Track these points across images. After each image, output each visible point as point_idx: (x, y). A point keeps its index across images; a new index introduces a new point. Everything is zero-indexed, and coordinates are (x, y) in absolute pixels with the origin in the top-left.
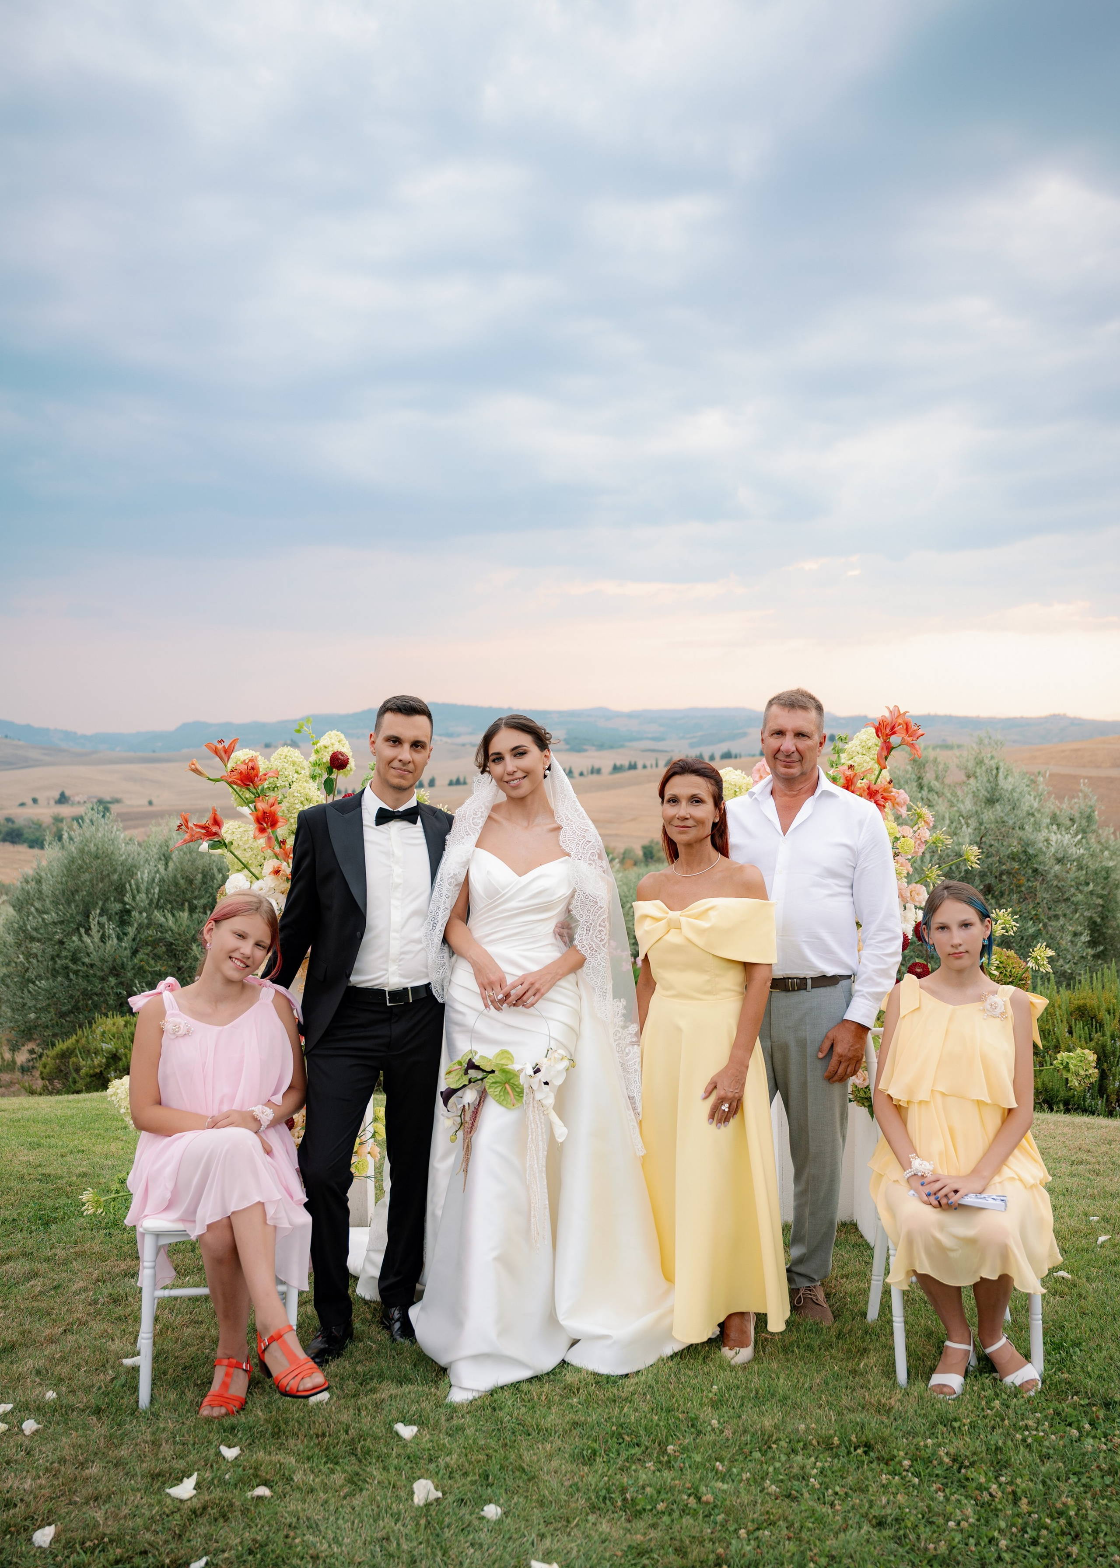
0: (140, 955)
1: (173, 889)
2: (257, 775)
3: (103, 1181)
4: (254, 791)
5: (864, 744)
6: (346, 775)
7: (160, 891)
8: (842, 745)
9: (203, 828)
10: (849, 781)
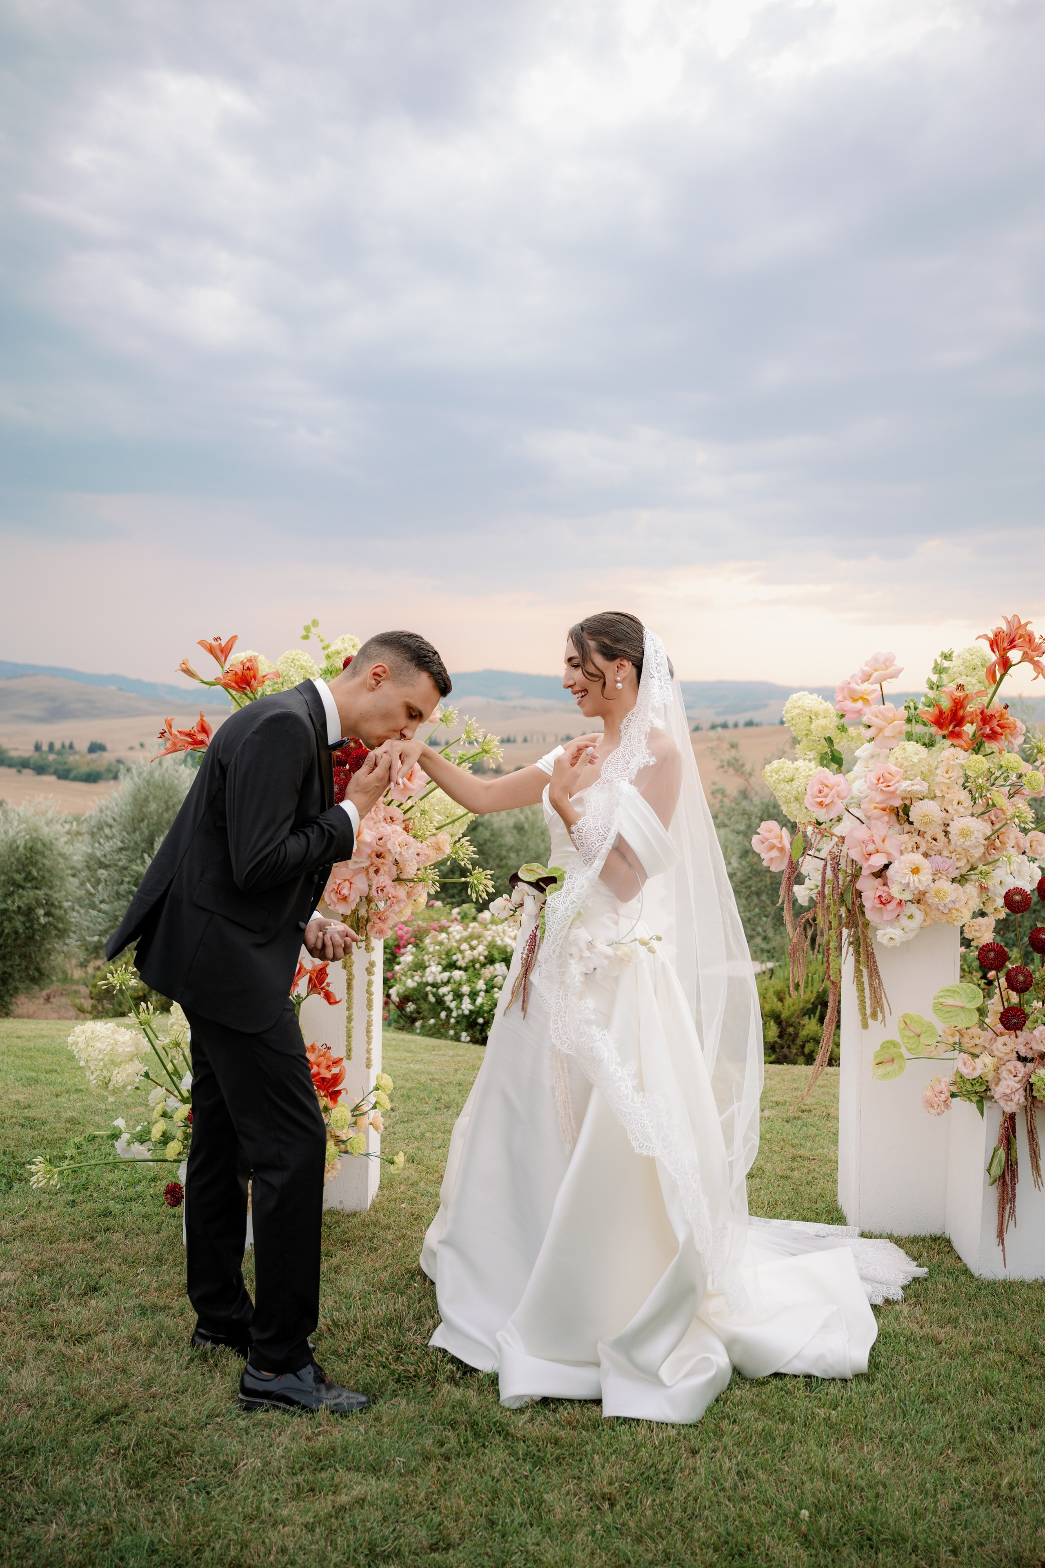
2: (255, 677)
5: (967, 663)
8: (946, 664)
9: (189, 735)
10: (958, 704)
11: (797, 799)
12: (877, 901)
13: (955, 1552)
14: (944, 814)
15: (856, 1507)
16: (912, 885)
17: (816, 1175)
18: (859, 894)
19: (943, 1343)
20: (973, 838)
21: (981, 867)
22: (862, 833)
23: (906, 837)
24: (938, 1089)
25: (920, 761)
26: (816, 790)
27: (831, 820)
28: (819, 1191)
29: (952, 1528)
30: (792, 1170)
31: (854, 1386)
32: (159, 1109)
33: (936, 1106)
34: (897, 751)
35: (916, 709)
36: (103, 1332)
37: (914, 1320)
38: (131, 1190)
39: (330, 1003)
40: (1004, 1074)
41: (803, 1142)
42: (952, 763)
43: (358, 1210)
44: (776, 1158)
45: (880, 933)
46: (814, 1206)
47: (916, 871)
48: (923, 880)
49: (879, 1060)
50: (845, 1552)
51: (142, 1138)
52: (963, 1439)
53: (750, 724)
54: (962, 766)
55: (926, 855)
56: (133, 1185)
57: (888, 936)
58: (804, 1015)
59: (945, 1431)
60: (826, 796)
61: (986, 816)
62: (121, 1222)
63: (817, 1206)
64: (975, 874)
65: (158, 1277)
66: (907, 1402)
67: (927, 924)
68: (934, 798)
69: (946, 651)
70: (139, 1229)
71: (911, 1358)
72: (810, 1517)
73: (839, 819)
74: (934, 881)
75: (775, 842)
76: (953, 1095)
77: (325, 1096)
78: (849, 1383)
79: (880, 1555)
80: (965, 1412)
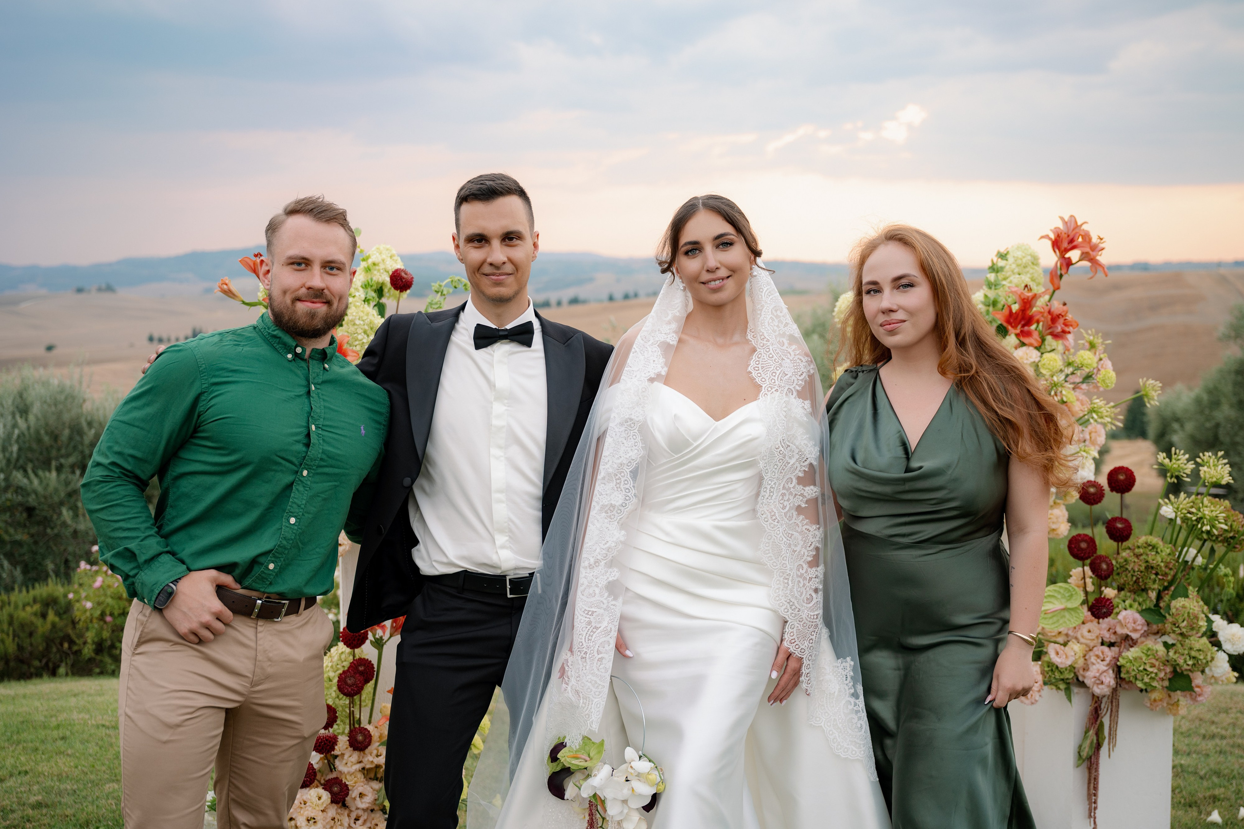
1: (35, 446)
3: (69, 812)
7: (20, 449)
8: (1001, 263)
10: (1027, 303)
40: (1093, 659)
53: (574, 301)
69: (1002, 250)
76: (1046, 685)
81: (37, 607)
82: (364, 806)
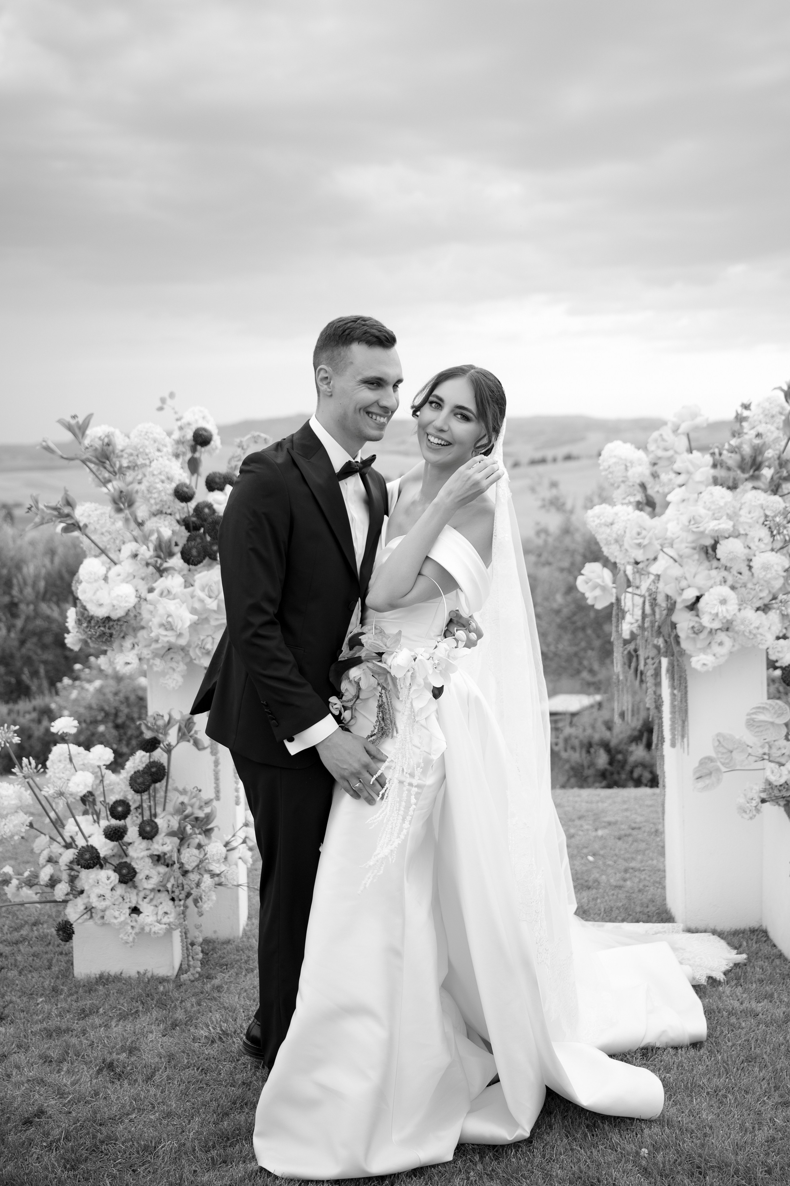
0: (28, 645)
1: (58, 582)
2: (113, 452)
4: (111, 469)
5: (767, 412)
6: (210, 453)
8: (746, 413)
9: (55, 509)
10: (758, 451)
11: (617, 541)
12: (690, 631)
13: (769, 1172)
14: (747, 551)
15: (687, 1145)
16: (720, 615)
17: (646, 883)
18: (674, 626)
19: (760, 1014)
20: (773, 571)
21: (781, 597)
22: (676, 571)
23: (714, 573)
24: (750, 795)
25: (726, 504)
26: (634, 532)
27: (648, 560)
28: (650, 897)
29: (767, 1154)
30: (625, 880)
31: (683, 1052)
32: (45, 855)
33: (748, 812)
34: (705, 496)
35: (720, 454)
36: (15, 1053)
37: (735, 997)
38: (16, 934)
39: (199, 749)
41: (634, 856)
42: (753, 504)
43: (231, 937)
44: (610, 871)
45: (694, 660)
46: (646, 910)
47: (723, 602)
48: (730, 610)
49: (698, 775)
50: (679, 1177)
51: (31, 882)
52: (777, 1088)
53: (568, 458)
54: (762, 507)
55: (733, 588)
56: (17, 929)
57: (701, 662)
58: (632, 741)
59: (762, 1083)
60: (644, 538)
61: (785, 550)
62: (13, 961)
63: (648, 910)
64: (776, 603)
65: (57, 1005)
66: (730, 1063)
67: (735, 649)
68: (738, 536)
69: (746, 402)
70: (31, 966)
71: (733, 1028)
72: (649, 1154)
73: (655, 559)
74: (740, 610)
75: (599, 581)
76: (763, 801)
77: (200, 834)
78: (680, 1051)
79: (707, 1178)
80: (779, 1067)
81: (34, 715)
82: (150, 886)
